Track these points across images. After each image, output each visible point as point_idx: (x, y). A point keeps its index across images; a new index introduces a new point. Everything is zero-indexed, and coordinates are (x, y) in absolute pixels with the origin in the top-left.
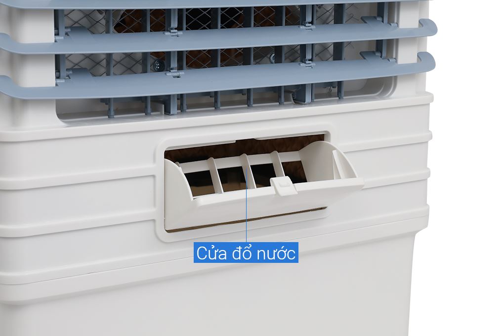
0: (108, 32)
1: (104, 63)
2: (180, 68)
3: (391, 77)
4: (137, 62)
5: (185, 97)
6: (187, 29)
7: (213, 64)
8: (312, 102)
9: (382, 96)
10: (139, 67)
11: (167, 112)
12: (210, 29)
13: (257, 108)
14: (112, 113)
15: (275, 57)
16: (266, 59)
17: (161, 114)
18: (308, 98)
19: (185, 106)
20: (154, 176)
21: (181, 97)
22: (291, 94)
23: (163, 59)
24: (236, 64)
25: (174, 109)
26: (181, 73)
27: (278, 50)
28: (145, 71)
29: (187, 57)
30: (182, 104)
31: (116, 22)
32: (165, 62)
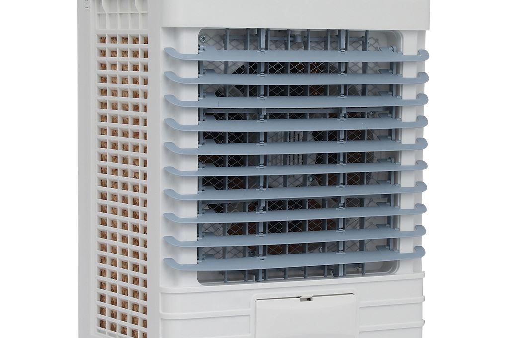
0: (224, 234)
1: (221, 252)
2: (264, 255)
3: (396, 261)
4: (240, 251)
5: (267, 271)
6: (269, 233)
7: (283, 253)
8: (344, 276)
9: (390, 273)
10: (241, 254)
11: (257, 280)
12: (283, 232)
13: (309, 279)
14: (226, 280)
15: (322, 249)
16: (316, 250)
17: (253, 281)
18: (341, 273)
19: (267, 277)
20: (248, 315)
21: (264, 271)
22: (331, 271)
23: (255, 249)
24: (298, 253)
25: (261, 278)
26: (265, 258)
27: (323, 244)
28: (244, 256)
29: (269, 248)
30: (265, 276)
31: (228, 229)
32: (256, 252)
